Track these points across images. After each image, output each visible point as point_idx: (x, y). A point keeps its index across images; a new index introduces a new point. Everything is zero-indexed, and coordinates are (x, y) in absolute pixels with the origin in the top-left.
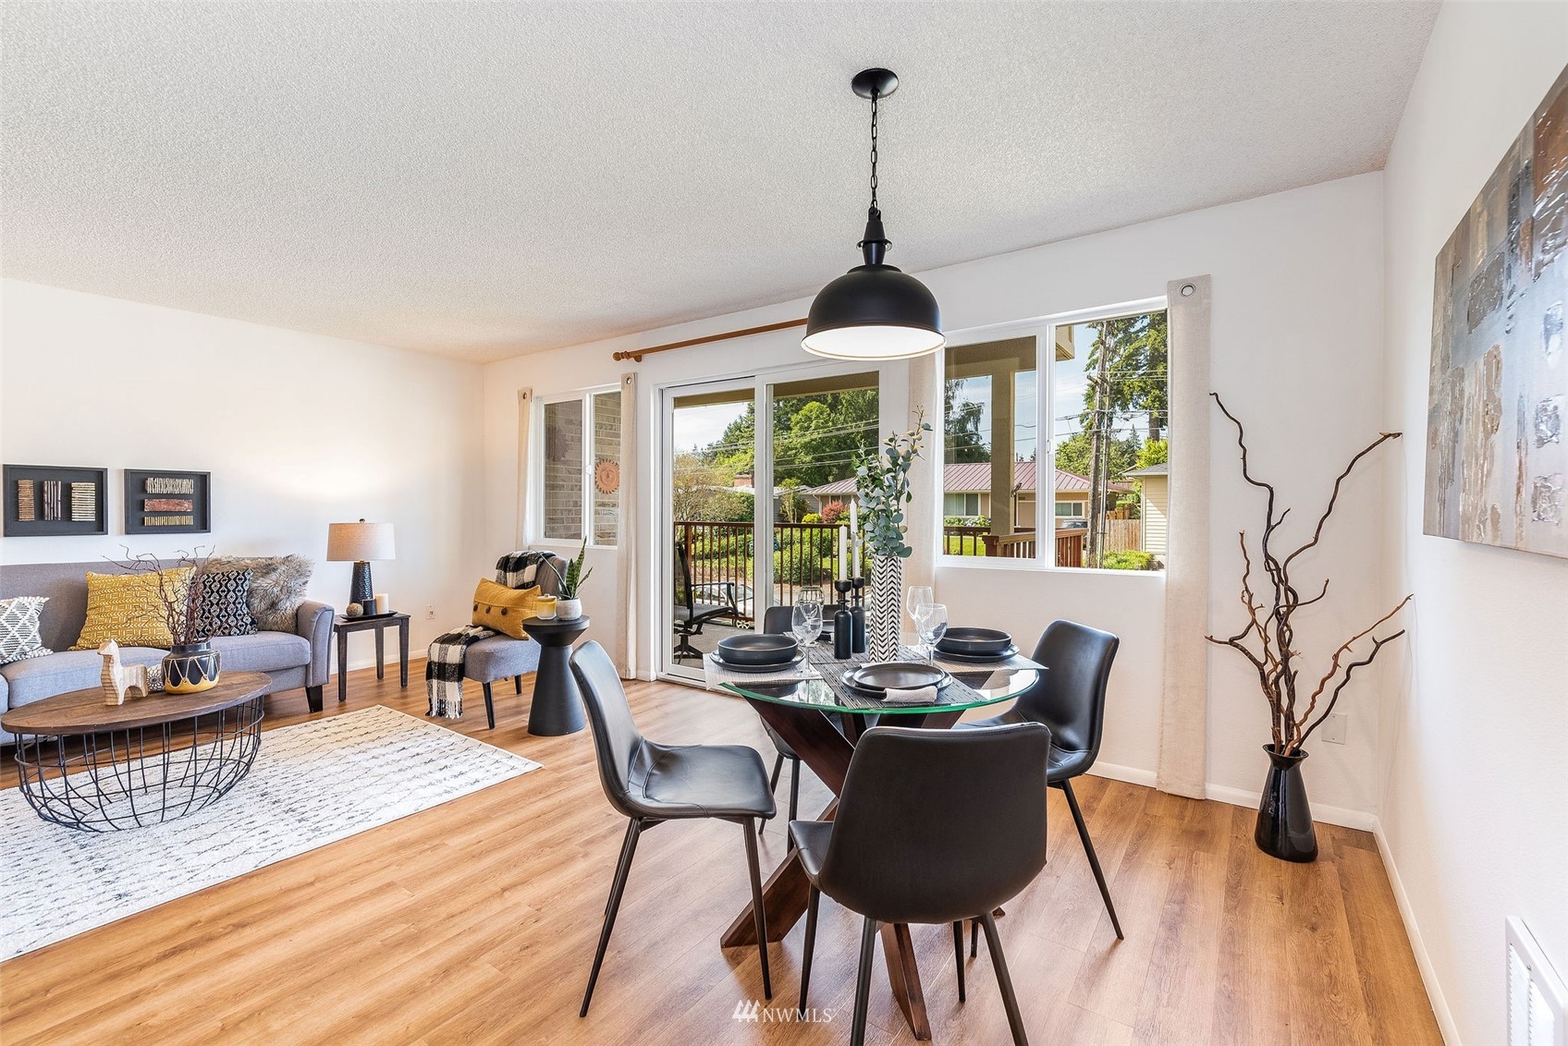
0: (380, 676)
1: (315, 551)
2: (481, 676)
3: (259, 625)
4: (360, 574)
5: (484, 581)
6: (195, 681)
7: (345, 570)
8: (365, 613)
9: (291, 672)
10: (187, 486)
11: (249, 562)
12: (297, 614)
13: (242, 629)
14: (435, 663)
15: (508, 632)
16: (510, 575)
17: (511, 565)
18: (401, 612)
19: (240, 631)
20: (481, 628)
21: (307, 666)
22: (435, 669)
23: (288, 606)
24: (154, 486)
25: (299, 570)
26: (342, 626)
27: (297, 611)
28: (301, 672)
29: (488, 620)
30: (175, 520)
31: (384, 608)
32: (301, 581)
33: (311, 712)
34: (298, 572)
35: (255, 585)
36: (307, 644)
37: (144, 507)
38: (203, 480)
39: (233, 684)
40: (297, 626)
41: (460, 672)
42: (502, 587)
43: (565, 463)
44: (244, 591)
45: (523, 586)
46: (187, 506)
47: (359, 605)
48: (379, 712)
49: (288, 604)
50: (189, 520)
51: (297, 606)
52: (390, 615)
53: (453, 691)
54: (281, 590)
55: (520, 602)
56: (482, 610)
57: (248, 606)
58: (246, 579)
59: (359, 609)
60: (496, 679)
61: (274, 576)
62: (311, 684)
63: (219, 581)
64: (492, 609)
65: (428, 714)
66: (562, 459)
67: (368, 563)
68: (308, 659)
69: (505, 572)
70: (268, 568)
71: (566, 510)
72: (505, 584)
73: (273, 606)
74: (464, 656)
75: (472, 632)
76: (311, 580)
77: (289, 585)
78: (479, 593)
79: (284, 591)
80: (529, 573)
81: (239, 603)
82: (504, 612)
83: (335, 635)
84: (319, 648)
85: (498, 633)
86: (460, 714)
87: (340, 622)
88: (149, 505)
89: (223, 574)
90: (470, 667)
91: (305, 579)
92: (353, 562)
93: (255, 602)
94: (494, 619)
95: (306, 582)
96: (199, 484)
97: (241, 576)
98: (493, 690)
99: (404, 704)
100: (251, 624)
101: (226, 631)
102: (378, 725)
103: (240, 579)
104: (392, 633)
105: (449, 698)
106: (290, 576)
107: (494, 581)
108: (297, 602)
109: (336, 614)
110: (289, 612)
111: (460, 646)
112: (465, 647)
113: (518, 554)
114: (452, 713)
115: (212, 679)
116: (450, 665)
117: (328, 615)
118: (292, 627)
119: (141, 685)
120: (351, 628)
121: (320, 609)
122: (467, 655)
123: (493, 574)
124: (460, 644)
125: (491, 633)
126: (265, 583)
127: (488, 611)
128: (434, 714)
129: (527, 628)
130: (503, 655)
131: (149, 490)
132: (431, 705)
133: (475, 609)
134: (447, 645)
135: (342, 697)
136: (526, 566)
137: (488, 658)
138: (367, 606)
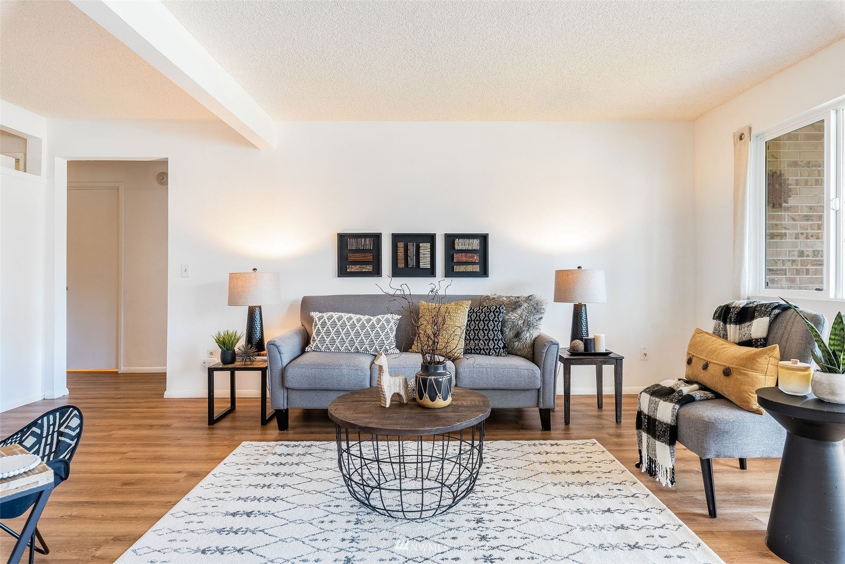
0: (600, 406)
1: (545, 293)
2: (698, 447)
3: (509, 351)
4: (578, 313)
5: (699, 332)
6: (433, 399)
7: (567, 309)
8: (586, 348)
9: (528, 393)
10: (475, 244)
11: (505, 299)
12: (533, 344)
13: (497, 351)
14: (645, 415)
15: (732, 398)
16: (732, 329)
17: (733, 315)
18: (616, 351)
19: (496, 352)
20: (695, 386)
21: (539, 390)
22: (645, 422)
23: (529, 336)
24: (460, 245)
25: (536, 308)
26: (567, 359)
27: (534, 341)
28: (535, 393)
29: (705, 377)
30: (470, 268)
31: (602, 348)
32: (537, 317)
33: (542, 430)
34: (535, 309)
35: (507, 317)
36: (538, 371)
37: (453, 259)
38: (484, 239)
39: (462, 406)
40: (533, 354)
41: (672, 435)
42: (721, 341)
43: (787, 209)
44: (499, 321)
45: (749, 343)
46: (476, 258)
47: (580, 342)
48: (593, 448)
49: (528, 335)
50: (477, 268)
51: (534, 337)
52: (606, 354)
53: (664, 455)
54: (523, 323)
55: (750, 362)
56: (698, 365)
57: (502, 334)
58: (500, 312)
59: (580, 345)
60: (718, 456)
61: (519, 311)
62: (541, 406)
63: (485, 313)
64: (710, 367)
65: (638, 466)
66: (784, 205)
67: (585, 305)
68: (539, 384)
69: (725, 322)
70: (515, 304)
71: (789, 260)
72: (725, 337)
73: (518, 335)
74: (677, 417)
75: (686, 390)
76: (545, 316)
77: (529, 319)
78: (693, 345)
79: (526, 324)
80: (758, 327)
81: (496, 330)
82: (727, 372)
83: (560, 365)
84: (547, 376)
85: (718, 397)
86: (672, 484)
87: (566, 355)
88: (457, 257)
89: (487, 307)
90: (683, 430)
91: (541, 316)
92: (573, 303)
93: (507, 330)
94: (714, 377)
95: (541, 318)
96: (483, 243)
97: (497, 310)
98: (715, 467)
99: (617, 444)
100: (503, 348)
101: (487, 352)
102: (590, 464)
103: (497, 312)
104: (608, 370)
105: (659, 460)
106: (530, 313)
107: (711, 331)
108: (535, 333)
109: (560, 347)
110: (529, 341)
111: (672, 405)
112: (677, 407)
113: (742, 303)
114: (663, 479)
115: (445, 399)
116: (661, 423)
117: (554, 348)
118: (530, 355)
119: (402, 393)
120: (574, 361)
121: (548, 342)
122: (681, 418)
123: (710, 324)
124: (671, 401)
125: (710, 395)
126: (513, 316)
127: (705, 367)
128: (644, 470)
129: (763, 402)
130: (727, 428)
131: (457, 247)
132: (641, 457)
133: (689, 362)
134: (657, 399)
135: (567, 422)
136: (753, 318)
137: (707, 428)
138: (588, 343)
